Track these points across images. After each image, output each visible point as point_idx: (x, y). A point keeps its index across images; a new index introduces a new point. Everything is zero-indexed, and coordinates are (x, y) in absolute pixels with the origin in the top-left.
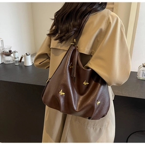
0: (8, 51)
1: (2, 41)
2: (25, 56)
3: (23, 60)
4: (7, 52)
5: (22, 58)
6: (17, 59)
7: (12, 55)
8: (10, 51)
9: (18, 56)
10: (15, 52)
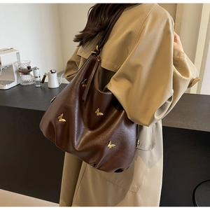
0: (26, 67)
1: (18, 53)
2: (49, 75)
3: (46, 80)
4: (25, 70)
5: (45, 76)
6: (38, 79)
7: (32, 73)
8: (29, 68)
9: (40, 74)
10: (35, 69)
